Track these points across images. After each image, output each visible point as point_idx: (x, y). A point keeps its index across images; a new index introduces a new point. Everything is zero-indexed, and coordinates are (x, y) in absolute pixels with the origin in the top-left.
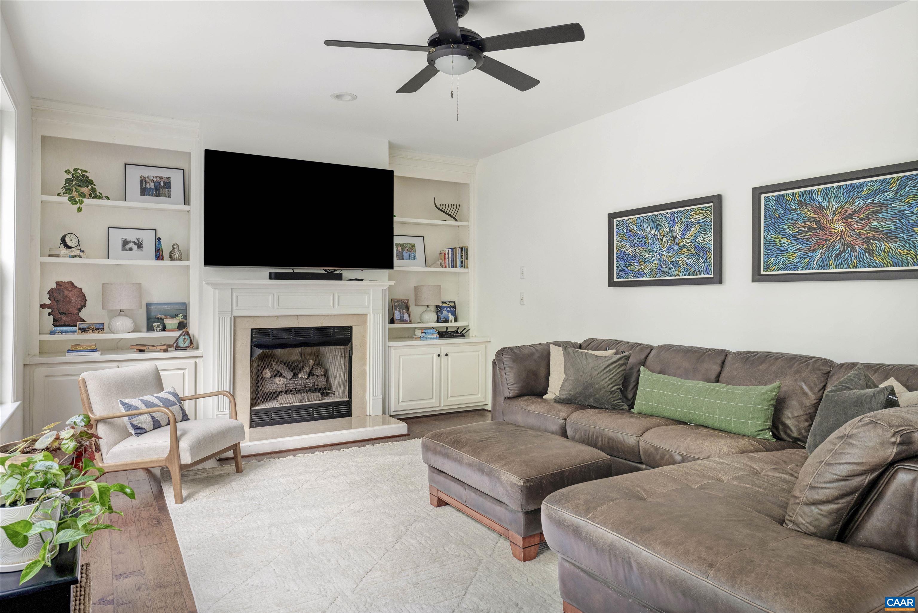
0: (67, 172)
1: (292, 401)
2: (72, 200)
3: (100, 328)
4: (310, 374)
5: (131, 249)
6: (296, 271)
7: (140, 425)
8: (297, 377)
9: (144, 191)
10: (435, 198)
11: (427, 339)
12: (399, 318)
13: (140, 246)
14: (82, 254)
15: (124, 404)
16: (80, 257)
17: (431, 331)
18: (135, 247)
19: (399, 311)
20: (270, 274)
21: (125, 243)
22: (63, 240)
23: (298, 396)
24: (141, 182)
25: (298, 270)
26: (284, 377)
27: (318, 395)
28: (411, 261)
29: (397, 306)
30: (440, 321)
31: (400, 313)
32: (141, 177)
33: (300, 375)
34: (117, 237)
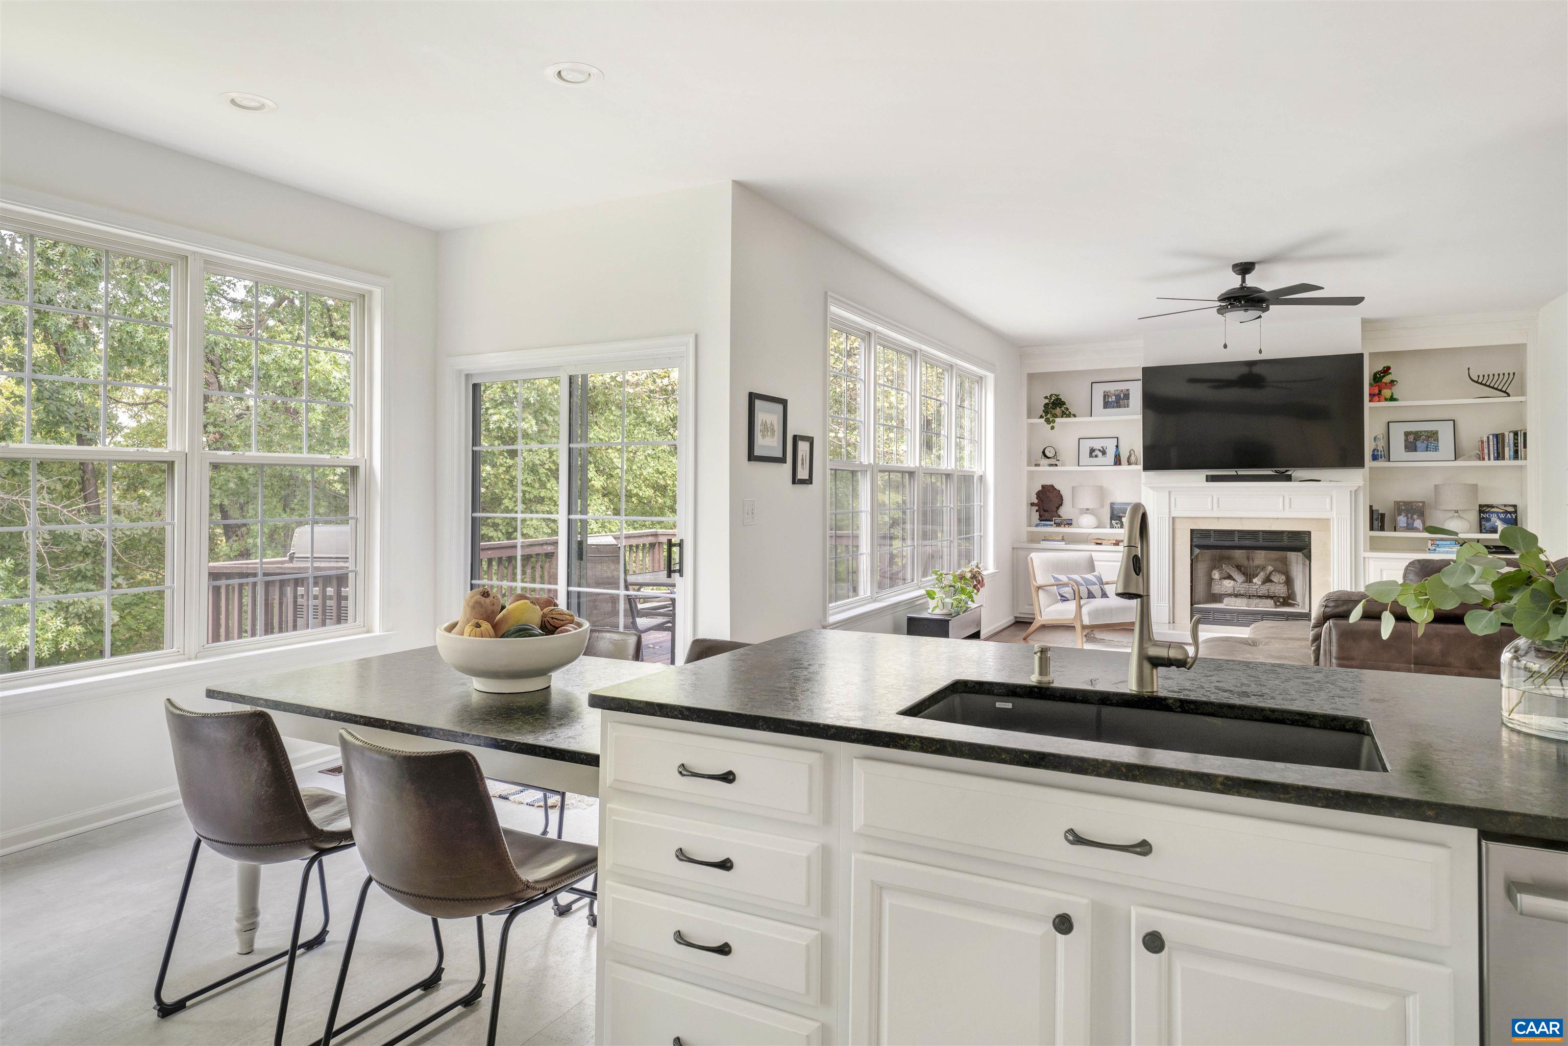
0: (1046, 398)
1: (1237, 604)
2: (1048, 421)
3: (1069, 523)
4: (1267, 580)
5: (1096, 456)
6: (1240, 473)
7: (1064, 595)
8: (1251, 581)
9: (1106, 405)
10: (1469, 369)
11: (1440, 552)
12: (1405, 525)
13: (1104, 453)
14: (1057, 463)
15: (1054, 578)
16: (1056, 465)
17: (1449, 543)
18: (1100, 454)
19: (1407, 516)
20: (1207, 476)
21: (1092, 451)
22: (1044, 452)
23: (1245, 600)
24: (1105, 396)
25: (1242, 472)
26: (1234, 580)
27: (1271, 602)
28: (1429, 452)
29: (1403, 510)
30: (1484, 531)
31: (1408, 518)
32: (1104, 392)
33: (1255, 580)
34: (1086, 446)
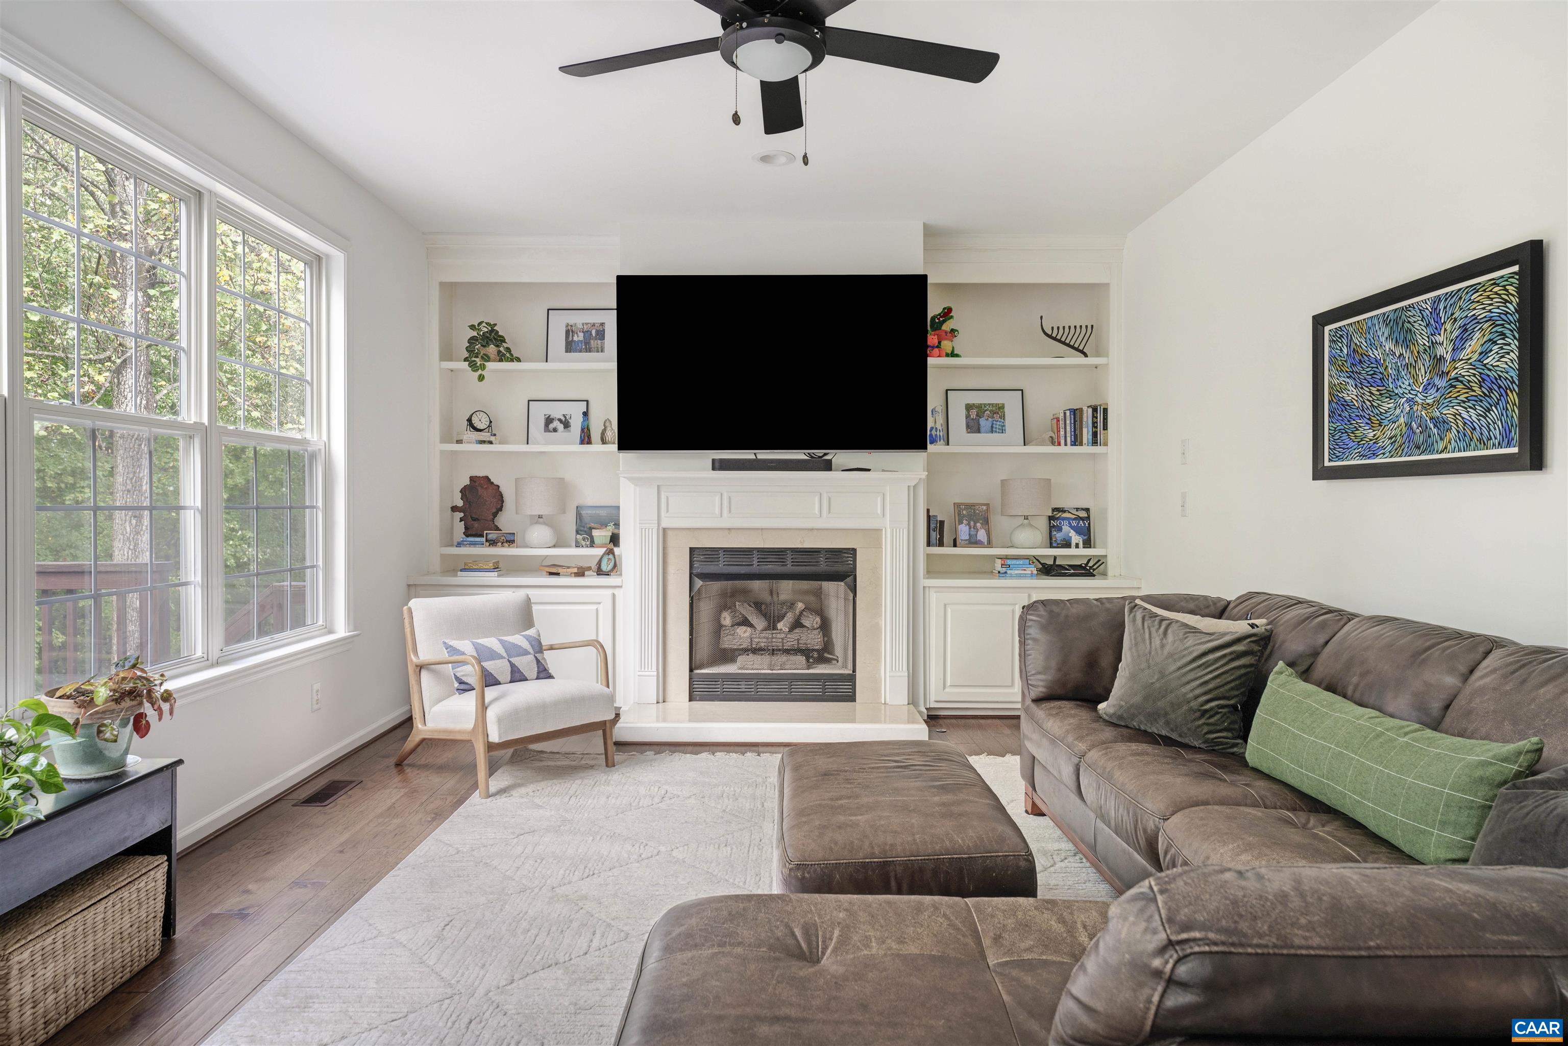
0: (472, 327)
1: (754, 667)
2: (474, 367)
3: (510, 541)
4: (797, 624)
5: (555, 430)
6: (760, 457)
7: (464, 679)
8: (775, 628)
9: (570, 347)
10: (1041, 317)
11: (1012, 577)
12: (967, 538)
13: (566, 425)
14: (492, 439)
15: (448, 647)
16: (491, 443)
17: (1021, 562)
18: (560, 427)
19: (969, 524)
20: (713, 460)
21: (549, 420)
22: (469, 420)
23: (766, 659)
24: (567, 332)
25: (765, 455)
26: (751, 625)
27: (801, 659)
28: (994, 435)
29: (964, 516)
30: (1054, 545)
31: (970, 528)
32: (567, 325)
33: (780, 625)
34: (539, 412)
